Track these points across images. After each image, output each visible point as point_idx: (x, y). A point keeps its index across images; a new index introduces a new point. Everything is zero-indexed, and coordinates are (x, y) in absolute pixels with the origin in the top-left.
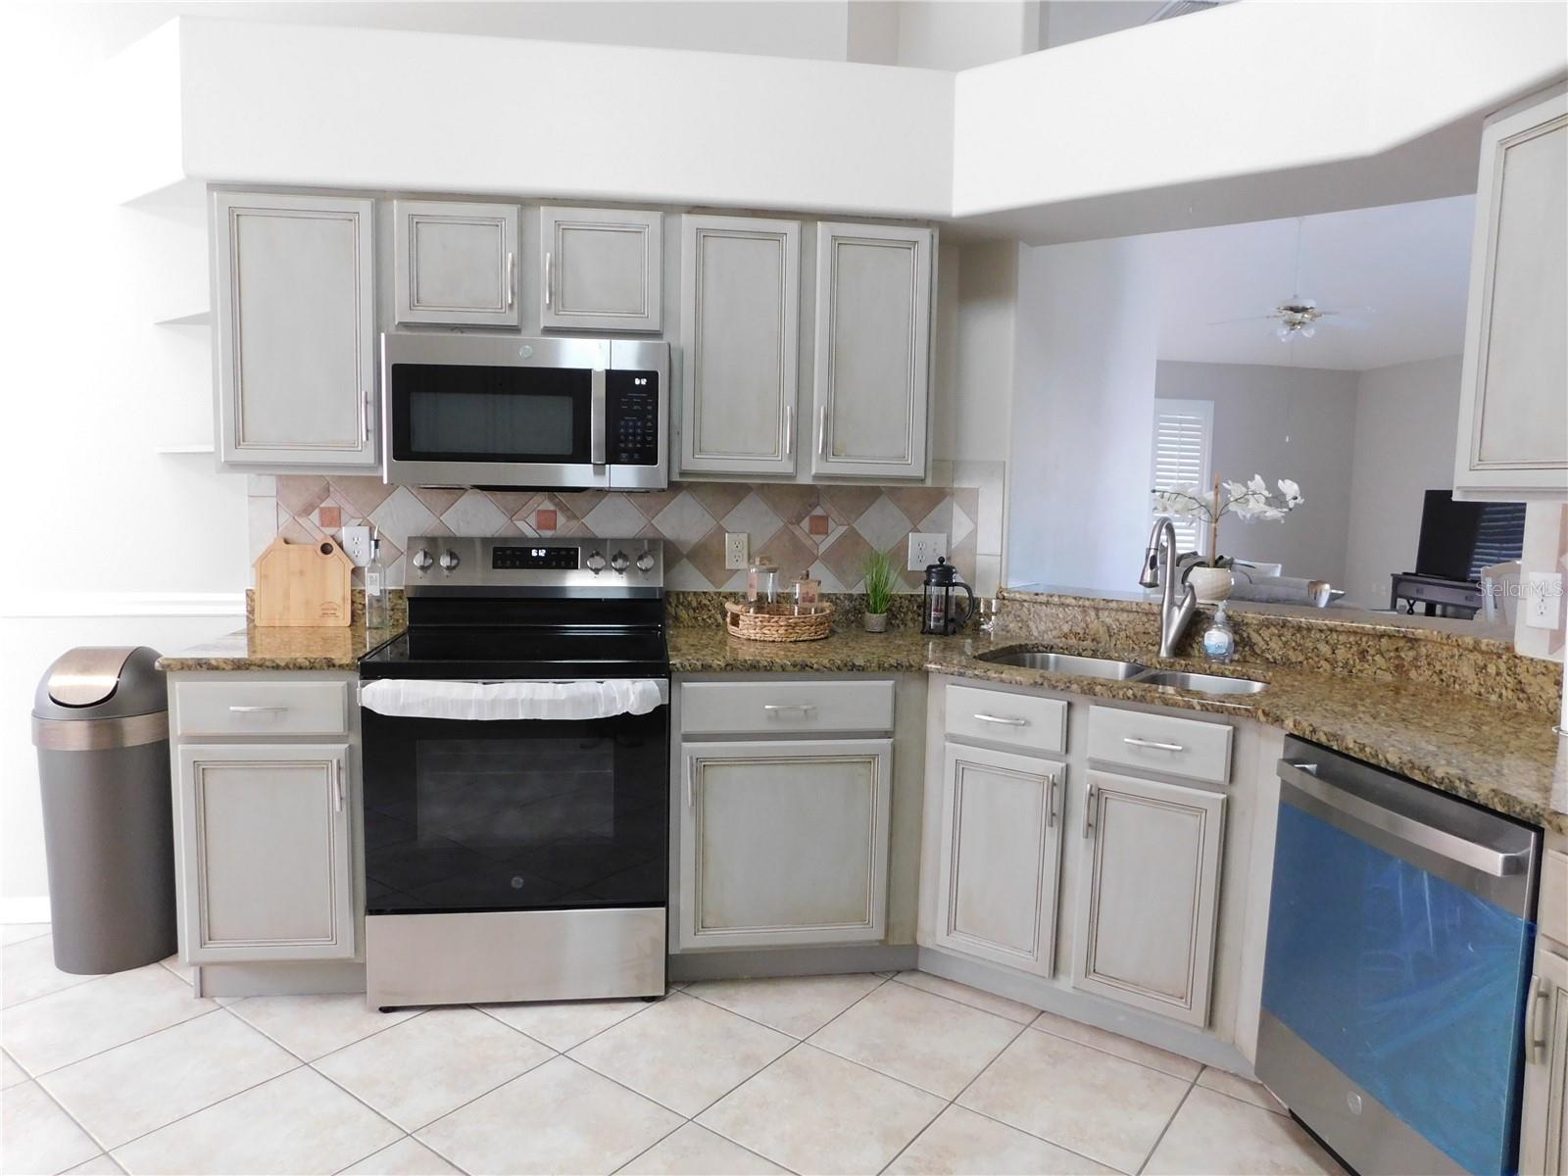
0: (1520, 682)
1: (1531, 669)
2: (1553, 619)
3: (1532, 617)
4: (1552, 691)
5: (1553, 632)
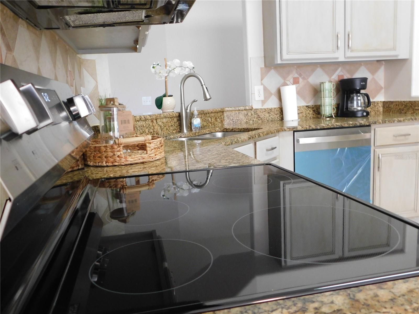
0: (258, 115)
1: (261, 111)
2: (262, 98)
3: (257, 98)
4: (267, 115)
5: (262, 101)
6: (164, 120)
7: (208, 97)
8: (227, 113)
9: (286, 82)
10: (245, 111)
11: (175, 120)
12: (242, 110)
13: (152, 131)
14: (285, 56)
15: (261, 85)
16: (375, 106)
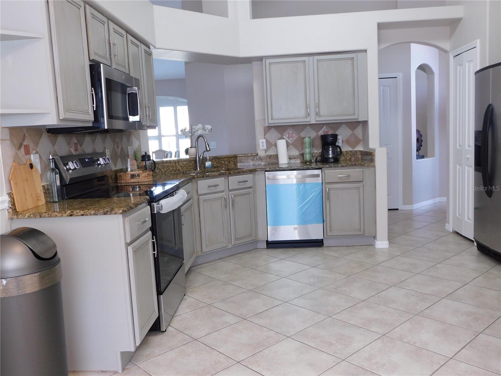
0: (262, 160)
1: (264, 157)
2: (265, 147)
3: (261, 148)
4: (269, 160)
5: (265, 150)
6: (184, 163)
7: (208, 149)
8: (240, 158)
9: (283, 136)
10: (252, 157)
11: (193, 162)
12: (250, 156)
13: (175, 169)
14: (270, 121)
15: (264, 139)
16: (355, 154)
